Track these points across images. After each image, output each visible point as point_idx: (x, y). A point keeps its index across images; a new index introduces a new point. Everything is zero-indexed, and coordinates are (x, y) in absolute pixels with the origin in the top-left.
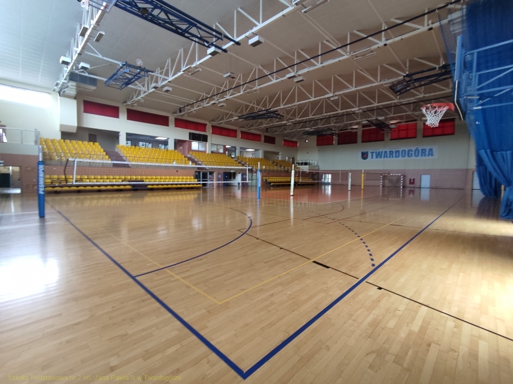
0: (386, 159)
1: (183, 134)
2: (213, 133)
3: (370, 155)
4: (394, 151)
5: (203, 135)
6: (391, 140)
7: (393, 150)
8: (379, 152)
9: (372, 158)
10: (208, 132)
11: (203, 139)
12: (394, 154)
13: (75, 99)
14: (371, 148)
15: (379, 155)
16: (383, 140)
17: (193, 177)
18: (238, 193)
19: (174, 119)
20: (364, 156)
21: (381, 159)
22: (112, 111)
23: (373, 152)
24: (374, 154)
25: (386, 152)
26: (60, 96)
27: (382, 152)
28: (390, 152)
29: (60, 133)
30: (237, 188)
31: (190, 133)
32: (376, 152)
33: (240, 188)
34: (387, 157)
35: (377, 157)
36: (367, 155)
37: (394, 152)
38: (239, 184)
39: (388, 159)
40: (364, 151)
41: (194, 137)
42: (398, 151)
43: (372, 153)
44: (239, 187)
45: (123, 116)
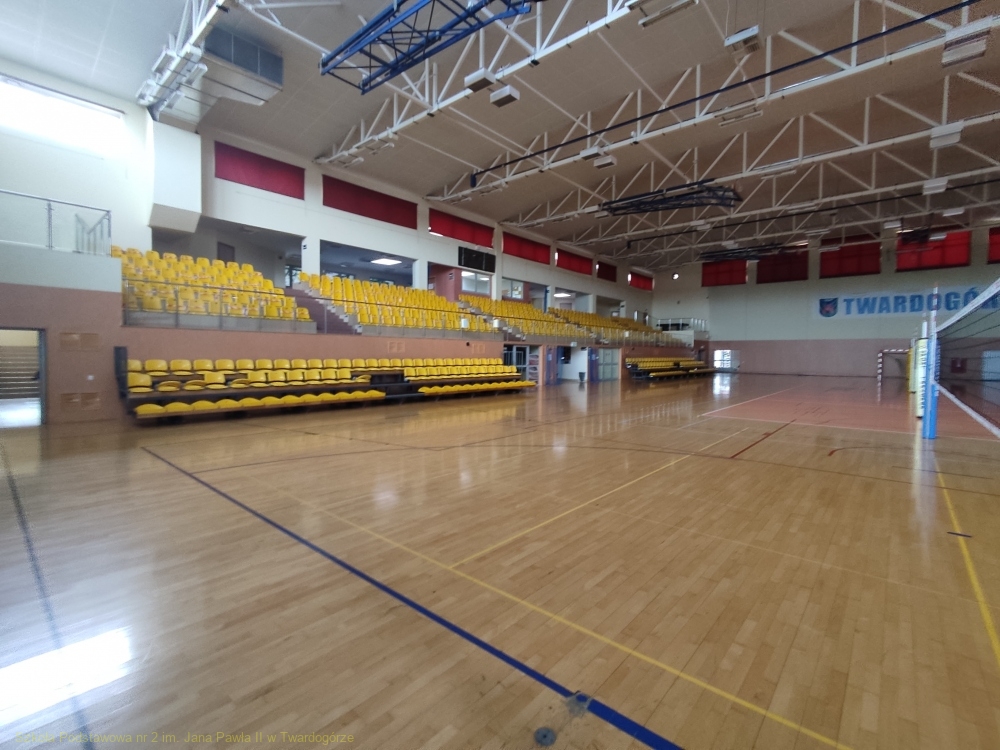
0: (884, 314)
1: (447, 251)
2: (505, 251)
3: (841, 306)
4: (908, 296)
5: (487, 254)
6: (898, 271)
7: (905, 295)
8: (867, 300)
9: (848, 311)
10: (496, 249)
11: (486, 264)
12: (908, 304)
13: (197, 133)
14: (844, 290)
15: (866, 306)
16: (876, 271)
17: (501, 361)
18: (580, 399)
19: (428, 212)
20: (827, 307)
21: (871, 315)
22: (286, 179)
23: (852, 300)
24: (854, 305)
25: (885, 300)
26: (154, 118)
27: (874, 299)
28: (897, 298)
29: (150, 230)
30: (577, 385)
31: (460, 249)
32: (859, 300)
33: (586, 385)
34: (888, 311)
35: (861, 311)
36: (835, 308)
37: (908, 300)
38: (582, 375)
39: (892, 315)
40: (828, 296)
41: (469, 259)
42: (920, 297)
43: (848, 302)
44: (581, 385)
45: (314, 193)
